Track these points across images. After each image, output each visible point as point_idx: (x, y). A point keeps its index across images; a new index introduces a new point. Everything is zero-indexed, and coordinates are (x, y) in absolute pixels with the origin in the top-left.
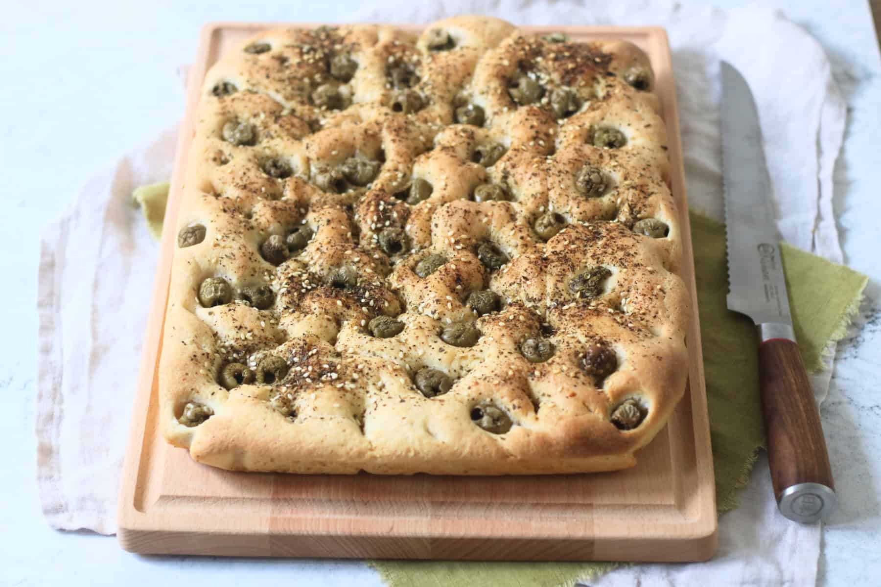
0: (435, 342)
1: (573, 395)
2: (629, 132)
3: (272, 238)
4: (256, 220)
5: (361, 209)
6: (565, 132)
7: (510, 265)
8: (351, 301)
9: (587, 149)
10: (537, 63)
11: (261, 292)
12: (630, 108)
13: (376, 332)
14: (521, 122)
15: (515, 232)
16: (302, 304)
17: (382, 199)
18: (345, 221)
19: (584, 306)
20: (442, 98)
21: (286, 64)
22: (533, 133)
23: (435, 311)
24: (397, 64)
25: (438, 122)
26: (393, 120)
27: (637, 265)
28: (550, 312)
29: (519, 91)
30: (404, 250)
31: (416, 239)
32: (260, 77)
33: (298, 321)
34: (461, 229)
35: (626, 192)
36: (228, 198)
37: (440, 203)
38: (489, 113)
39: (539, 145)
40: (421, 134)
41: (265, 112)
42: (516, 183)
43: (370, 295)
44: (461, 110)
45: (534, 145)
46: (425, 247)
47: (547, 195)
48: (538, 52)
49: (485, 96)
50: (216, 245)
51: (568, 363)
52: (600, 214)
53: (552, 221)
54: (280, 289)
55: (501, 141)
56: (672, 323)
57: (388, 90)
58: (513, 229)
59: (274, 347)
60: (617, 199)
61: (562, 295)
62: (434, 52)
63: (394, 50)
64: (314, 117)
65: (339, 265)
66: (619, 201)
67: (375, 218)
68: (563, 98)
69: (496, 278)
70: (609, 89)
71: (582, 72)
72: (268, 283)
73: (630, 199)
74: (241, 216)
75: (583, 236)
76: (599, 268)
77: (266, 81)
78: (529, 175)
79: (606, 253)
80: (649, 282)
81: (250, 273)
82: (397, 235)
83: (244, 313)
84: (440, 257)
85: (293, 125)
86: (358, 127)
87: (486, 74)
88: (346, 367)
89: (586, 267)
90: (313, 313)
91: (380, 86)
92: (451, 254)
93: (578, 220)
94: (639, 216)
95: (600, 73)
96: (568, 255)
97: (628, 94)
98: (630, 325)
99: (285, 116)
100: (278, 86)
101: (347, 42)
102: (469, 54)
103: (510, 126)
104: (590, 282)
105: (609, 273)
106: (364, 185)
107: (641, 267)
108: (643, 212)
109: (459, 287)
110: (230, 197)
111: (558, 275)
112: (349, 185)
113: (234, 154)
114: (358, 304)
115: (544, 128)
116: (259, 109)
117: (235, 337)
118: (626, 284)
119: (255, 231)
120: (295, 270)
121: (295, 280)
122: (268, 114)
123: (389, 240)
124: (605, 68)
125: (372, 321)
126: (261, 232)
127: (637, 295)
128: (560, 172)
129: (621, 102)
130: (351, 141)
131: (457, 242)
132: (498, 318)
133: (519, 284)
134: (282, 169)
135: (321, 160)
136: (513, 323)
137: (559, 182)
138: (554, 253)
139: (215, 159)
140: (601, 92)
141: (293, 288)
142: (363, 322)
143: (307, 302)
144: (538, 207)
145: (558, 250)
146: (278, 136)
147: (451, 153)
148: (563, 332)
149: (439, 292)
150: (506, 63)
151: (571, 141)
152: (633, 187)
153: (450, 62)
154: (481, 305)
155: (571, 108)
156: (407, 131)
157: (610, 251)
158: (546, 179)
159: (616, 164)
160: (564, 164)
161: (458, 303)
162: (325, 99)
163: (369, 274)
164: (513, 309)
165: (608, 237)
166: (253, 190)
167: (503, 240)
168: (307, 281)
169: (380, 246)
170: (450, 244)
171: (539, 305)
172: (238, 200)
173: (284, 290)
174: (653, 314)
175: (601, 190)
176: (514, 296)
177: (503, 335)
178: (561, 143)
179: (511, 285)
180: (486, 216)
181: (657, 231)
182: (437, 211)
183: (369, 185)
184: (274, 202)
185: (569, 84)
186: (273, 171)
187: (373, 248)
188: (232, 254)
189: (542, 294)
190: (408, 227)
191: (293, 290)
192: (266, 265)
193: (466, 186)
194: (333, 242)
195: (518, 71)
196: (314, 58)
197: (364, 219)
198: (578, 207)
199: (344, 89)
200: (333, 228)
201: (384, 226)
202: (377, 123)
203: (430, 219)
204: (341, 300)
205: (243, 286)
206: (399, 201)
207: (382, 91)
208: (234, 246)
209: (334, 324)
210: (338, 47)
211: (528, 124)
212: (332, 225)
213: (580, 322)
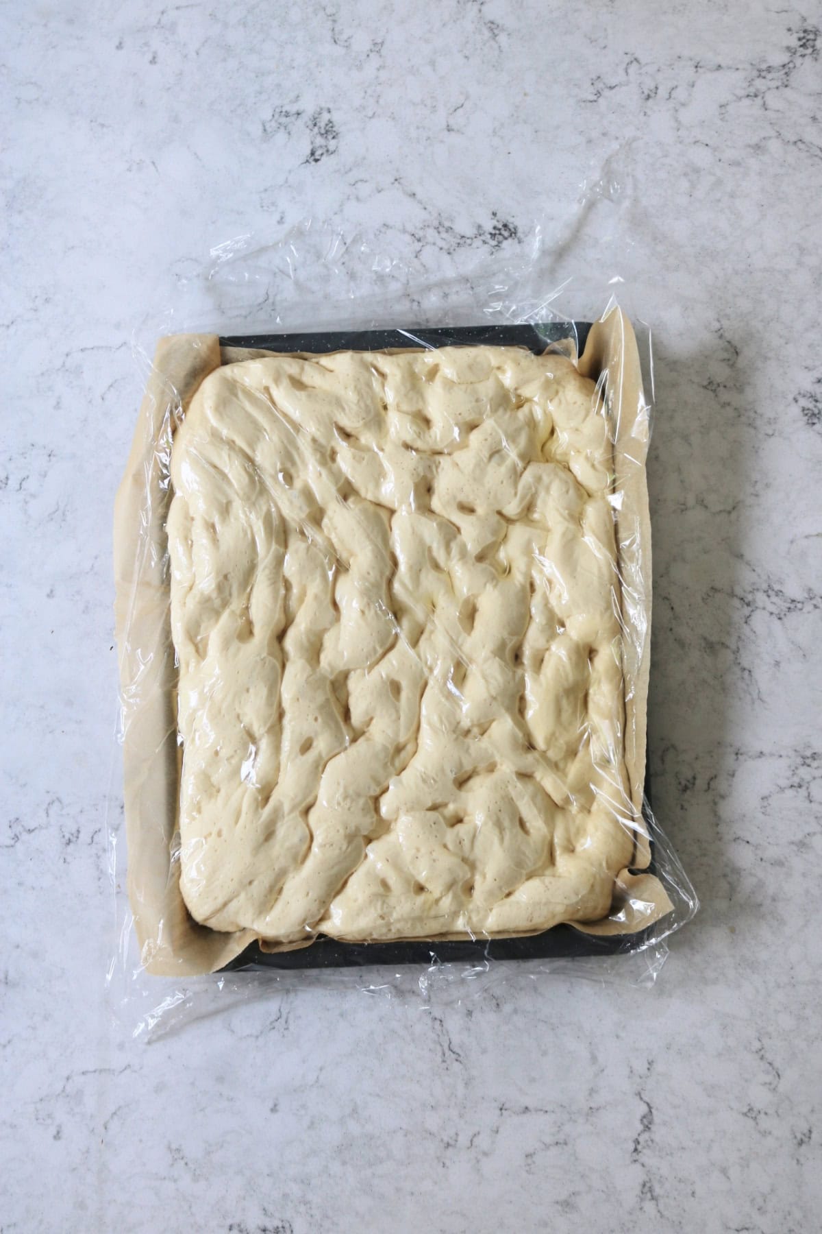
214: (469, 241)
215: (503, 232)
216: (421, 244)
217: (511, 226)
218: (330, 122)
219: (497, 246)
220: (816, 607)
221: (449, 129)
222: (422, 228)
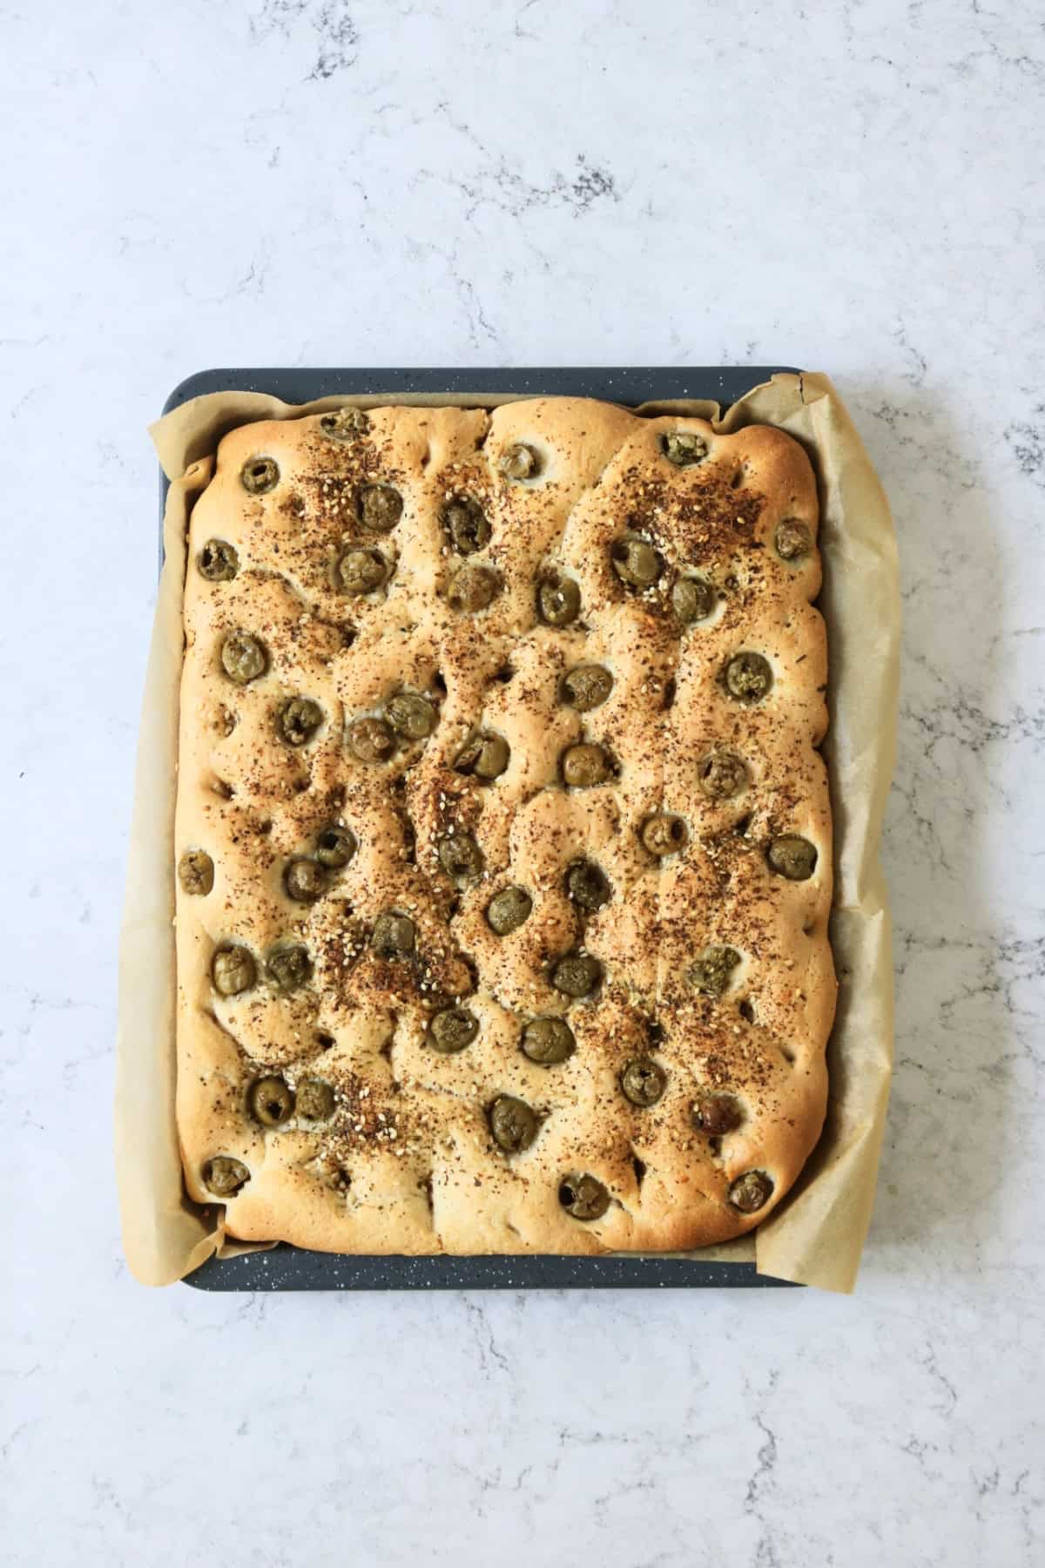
0: (515, 1063)
1: (686, 1180)
2: (777, 665)
4: (277, 837)
5: (415, 798)
6: (690, 663)
8: (408, 991)
9: (719, 709)
10: (655, 516)
12: (781, 622)
13: (441, 1043)
14: (630, 646)
15: (619, 859)
16: (346, 989)
17: (442, 790)
18: (395, 830)
19: (703, 1016)
20: (520, 575)
21: (301, 514)
22: (645, 669)
23: (516, 1001)
24: (457, 502)
25: (516, 631)
26: (454, 639)
27: (773, 957)
28: (662, 1011)
29: (629, 565)
30: (474, 871)
31: (490, 858)
32: (266, 549)
33: (344, 1025)
34: (549, 859)
35: (766, 795)
36: (240, 807)
37: (520, 799)
38: (586, 602)
39: (654, 691)
40: (493, 654)
41: (276, 624)
42: (623, 757)
43: (433, 975)
44: (546, 596)
45: (648, 693)
46: (503, 870)
47: (662, 790)
48: (655, 497)
49: (582, 570)
50: (229, 905)
51: (680, 1126)
52: (730, 825)
53: (667, 834)
54: (317, 957)
55: (604, 661)
56: (812, 1042)
57: (446, 559)
58: (616, 854)
59: (314, 1060)
60: (753, 804)
61: (676, 989)
62: (510, 483)
63: (453, 479)
64: (345, 617)
66: (756, 807)
67: (434, 825)
68: (689, 604)
69: (593, 937)
70: (754, 576)
71: (718, 548)
72: (301, 942)
73: (770, 805)
74: (257, 840)
75: (708, 884)
76: (727, 951)
77: (274, 555)
78: (639, 755)
80: (786, 985)
81: (275, 936)
82: (464, 855)
84: (523, 894)
85: (317, 643)
86: (407, 648)
87: (583, 541)
88: (407, 1117)
89: (708, 946)
90: (362, 1010)
91: (435, 555)
92: (537, 896)
93: (702, 840)
94: (781, 834)
95: (742, 545)
96: (687, 928)
97: (779, 586)
98: (759, 1060)
99: (305, 625)
100: (292, 562)
101: (385, 465)
102: (559, 500)
103: (615, 640)
104: (713, 976)
106: (418, 740)
107: (778, 961)
108: (785, 829)
109: (544, 963)
110: (244, 807)
111: (672, 959)
112: (397, 745)
113: (241, 708)
114: (418, 993)
115: (661, 658)
116: (269, 619)
117: (265, 1054)
118: (758, 982)
119: (276, 862)
120: (333, 923)
121: (335, 943)
122: (281, 626)
123: (454, 859)
124: (750, 534)
125: (436, 1021)
126: (284, 861)
127: (770, 1000)
128: (681, 757)
129: (770, 611)
130: (398, 676)
131: (544, 879)
133: (623, 962)
134: (306, 727)
135: (358, 707)
136: (615, 1042)
137: (679, 775)
139: (216, 725)
140: (742, 584)
141: (333, 959)
142: (425, 1025)
143: (352, 986)
144: (649, 807)
145: (673, 914)
146: (299, 663)
147: (534, 704)
149: (520, 977)
150: (611, 522)
151: (698, 688)
152: (776, 789)
153: (533, 516)
154: (573, 984)
156: (474, 654)
157: (741, 926)
158: (662, 766)
159: (755, 748)
160: (688, 745)
161: (544, 990)
162: (358, 579)
163: (429, 927)
164: (615, 1008)
165: (740, 896)
166: (269, 790)
168: (350, 945)
169: (441, 869)
170: (534, 878)
171: (647, 998)
172: (251, 812)
173: (322, 962)
174: (788, 1031)
176: (616, 976)
177: (601, 1069)
178: (683, 685)
179: (612, 959)
180: (581, 834)
181: (801, 865)
182: (517, 817)
183: (425, 742)
184: (298, 801)
185: (697, 563)
186: (294, 735)
187: (433, 875)
188: (250, 919)
189: (652, 984)
190: (479, 839)
191: (334, 963)
192: (296, 912)
193: (553, 758)
194: (381, 878)
195: (626, 531)
196: (339, 503)
197: (420, 820)
198: (702, 820)
199: (385, 545)
200: (380, 852)
201: (447, 834)
202: (433, 643)
203: (506, 834)
204: (395, 990)
205: (268, 956)
206: (465, 791)
207: (438, 566)
208: (252, 903)
209: (389, 1024)
210: (372, 475)
211: (640, 655)
212: (379, 845)
213: (696, 1048)
214: (543, 197)
215: (593, 184)
216: (473, 200)
217: (605, 177)
218: (347, 18)
219: (584, 204)
220: (1026, 733)
221: (519, 33)
222: (476, 178)
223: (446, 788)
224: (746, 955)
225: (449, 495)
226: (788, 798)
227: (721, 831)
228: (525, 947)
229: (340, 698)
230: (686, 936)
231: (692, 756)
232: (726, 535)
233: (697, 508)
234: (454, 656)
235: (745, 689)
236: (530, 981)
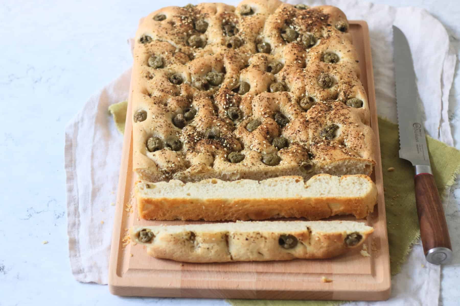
0: (261, 164)
2: (340, 55)
3: (178, 115)
4: (170, 106)
5: (218, 98)
6: (310, 56)
7: (291, 124)
8: (218, 145)
9: (322, 64)
10: (293, 20)
11: (176, 143)
12: (340, 42)
13: (232, 160)
14: (289, 52)
15: (292, 108)
16: (196, 148)
17: (227, 93)
18: (211, 105)
19: (327, 144)
20: (250, 39)
21: (175, 25)
22: (295, 57)
23: (258, 148)
24: (227, 23)
25: (250, 52)
26: (229, 53)
27: (351, 123)
28: (312, 147)
29: (286, 35)
30: (239, 118)
31: (245, 112)
32: (163, 33)
33: (195, 156)
34: (267, 107)
35: (342, 85)
36: (155, 97)
37: (255, 94)
38: (273, 46)
39: (299, 63)
40: (242, 59)
41: (167, 51)
42: (289, 82)
43: (227, 142)
44: (259, 45)
45: (296, 63)
46: (250, 116)
47: (305, 88)
48: (293, 15)
49: (270, 38)
50: (153, 121)
52: (330, 96)
53: (308, 101)
54: (184, 141)
55: (280, 61)
56: (369, 150)
57: (224, 37)
58: (290, 106)
59: (185, 170)
60: (338, 89)
61: (316, 138)
62: (244, 16)
63: (225, 16)
64: (190, 52)
65: (210, 127)
66: (339, 90)
67: (225, 103)
68: (308, 39)
69: (284, 130)
70: (329, 33)
71: (316, 25)
72: (179, 138)
73: (344, 89)
74: (163, 105)
75: (324, 108)
76: (333, 125)
77: (166, 35)
78: (295, 79)
79: (335, 117)
80: (357, 131)
81: (170, 134)
82: (236, 111)
83: (170, 154)
84: (258, 121)
85: (181, 57)
86: (212, 57)
87: (270, 27)
89: (327, 124)
90: (201, 152)
91: (220, 35)
92: (263, 120)
93: (320, 100)
94: (348, 97)
95: (324, 25)
96: (318, 119)
97: (338, 35)
98: (350, 153)
99: (177, 53)
100: (172, 37)
101: (202, 13)
102: (261, 17)
103: (284, 53)
104: (329, 132)
105: (338, 127)
106: (217, 85)
107: (353, 124)
108: (350, 95)
109: (268, 136)
110: (156, 96)
111: (314, 129)
112: (210, 86)
113: (155, 74)
114: (222, 147)
115: (300, 54)
116: (164, 50)
117: (167, 166)
118: (346, 133)
119: (170, 112)
120: (190, 131)
121: (191, 136)
122: (169, 52)
123: (233, 113)
124: (326, 22)
125: (230, 155)
126: (173, 113)
127: (352, 138)
128: (310, 76)
129: (336, 39)
130: (210, 64)
131: (265, 114)
132: (289, 151)
133: (296, 134)
134: (178, 80)
135: (196, 74)
136: (296, 153)
137: (310, 81)
138: (312, 118)
139: (146, 77)
140: (325, 35)
141: (191, 140)
142: (225, 156)
143: (198, 147)
144: (301, 94)
145: (313, 116)
146: (175, 63)
147: (257, 68)
148: (319, 157)
149: (260, 139)
150: (279, 21)
151: (313, 60)
152: (345, 83)
153: (253, 22)
154: (279, 144)
155: (312, 43)
156: (236, 58)
157: (337, 116)
158: (304, 80)
159: (336, 72)
160: (312, 73)
161: (269, 144)
162: (194, 42)
163: (225, 131)
164: (295, 146)
165: (336, 109)
166: (167, 92)
167: (286, 111)
168: (197, 136)
169: (228, 116)
170: (262, 115)
171: (306, 143)
172: (160, 97)
173: (186, 141)
174: (360, 147)
175: (330, 85)
176: (294, 139)
177: (292, 160)
178: (308, 61)
179: (292, 134)
180: (278, 100)
181: (357, 104)
182: (254, 98)
183: (220, 85)
184: (177, 97)
185: (310, 31)
186: (174, 81)
187: (225, 118)
188: (161, 125)
189: (307, 138)
190: (241, 107)
191: (191, 141)
192: (176, 129)
193: (266, 85)
194: (207, 116)
195: (285, 25)
196: (187, 22)
197: (220, 103)
198: (320, 94)
199: (202, 37)
200: (206, 109)
201: (229, 106)
202: (221, 55)
203: (251, 103)
204: (214, 145)
205: (167, 140)
206: (235, 94)
207: (221, 38)
208: (161, 121)
209: (212, 157)
210: (198, 16)
211: (293, 52)
212: (205, 107)
213: (326, 153)
223: (228, 93)
224: (340, 125)
225: (224, 21)
226: (350, 85)
227: (327, 98)
228: (261, 130)
229: (190, 72)
230: (318, 121)
231: (314, 76)
232: (318, 21)
233: (307, 16)
234: (229, 57)
235: (330, 59)
236: (263, 140)
